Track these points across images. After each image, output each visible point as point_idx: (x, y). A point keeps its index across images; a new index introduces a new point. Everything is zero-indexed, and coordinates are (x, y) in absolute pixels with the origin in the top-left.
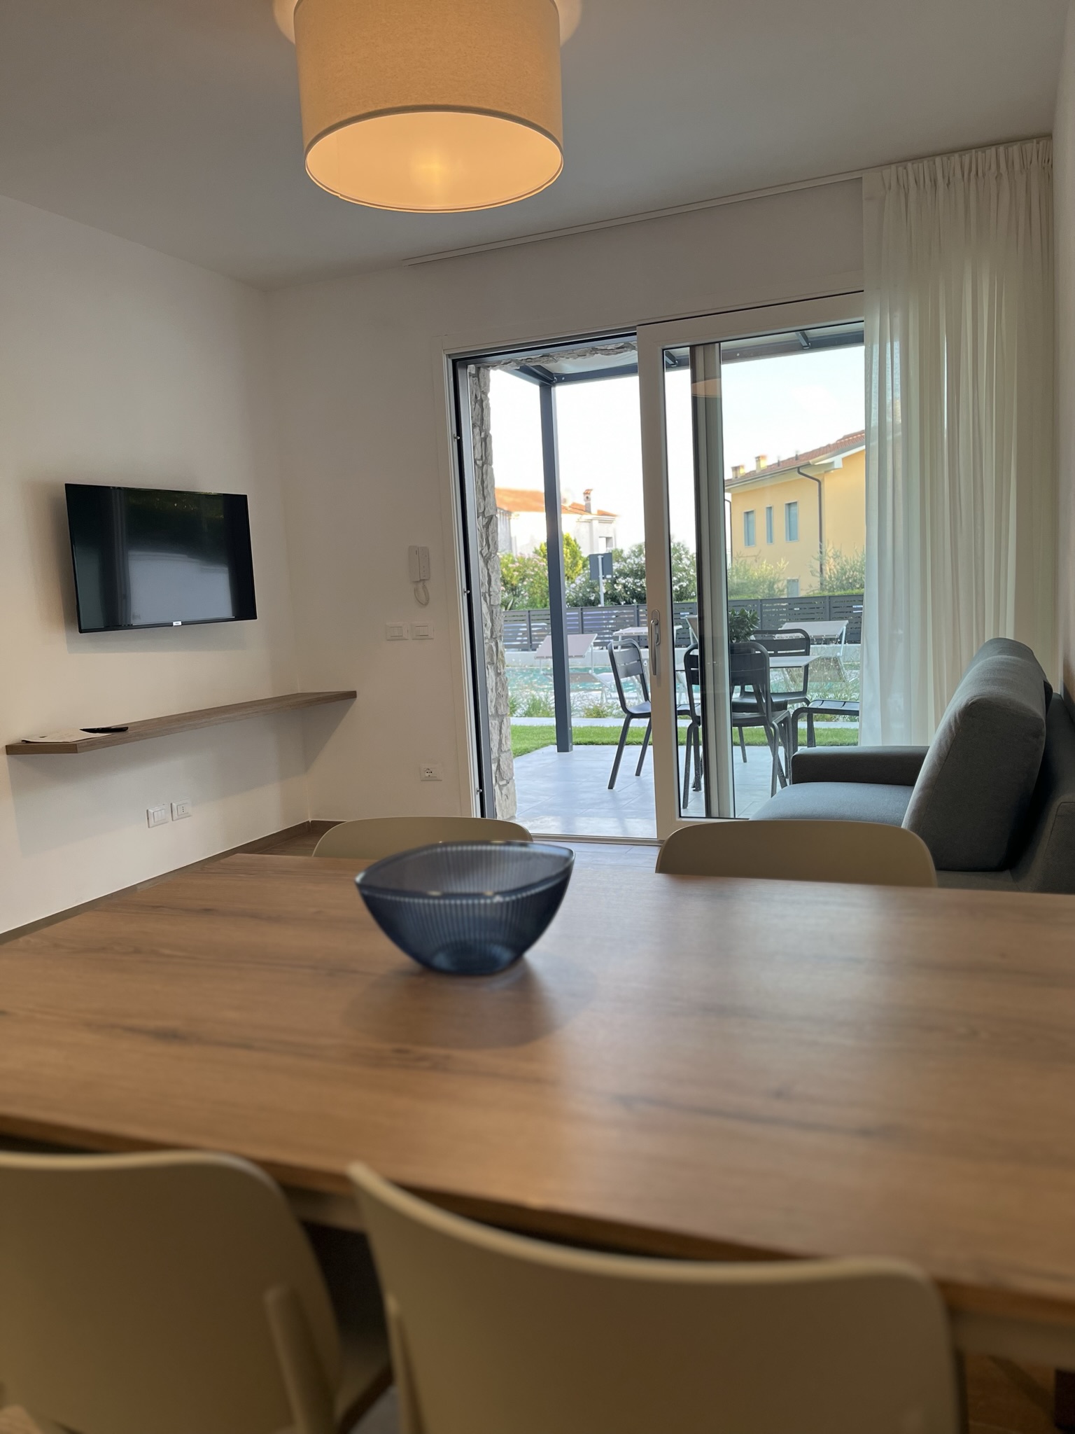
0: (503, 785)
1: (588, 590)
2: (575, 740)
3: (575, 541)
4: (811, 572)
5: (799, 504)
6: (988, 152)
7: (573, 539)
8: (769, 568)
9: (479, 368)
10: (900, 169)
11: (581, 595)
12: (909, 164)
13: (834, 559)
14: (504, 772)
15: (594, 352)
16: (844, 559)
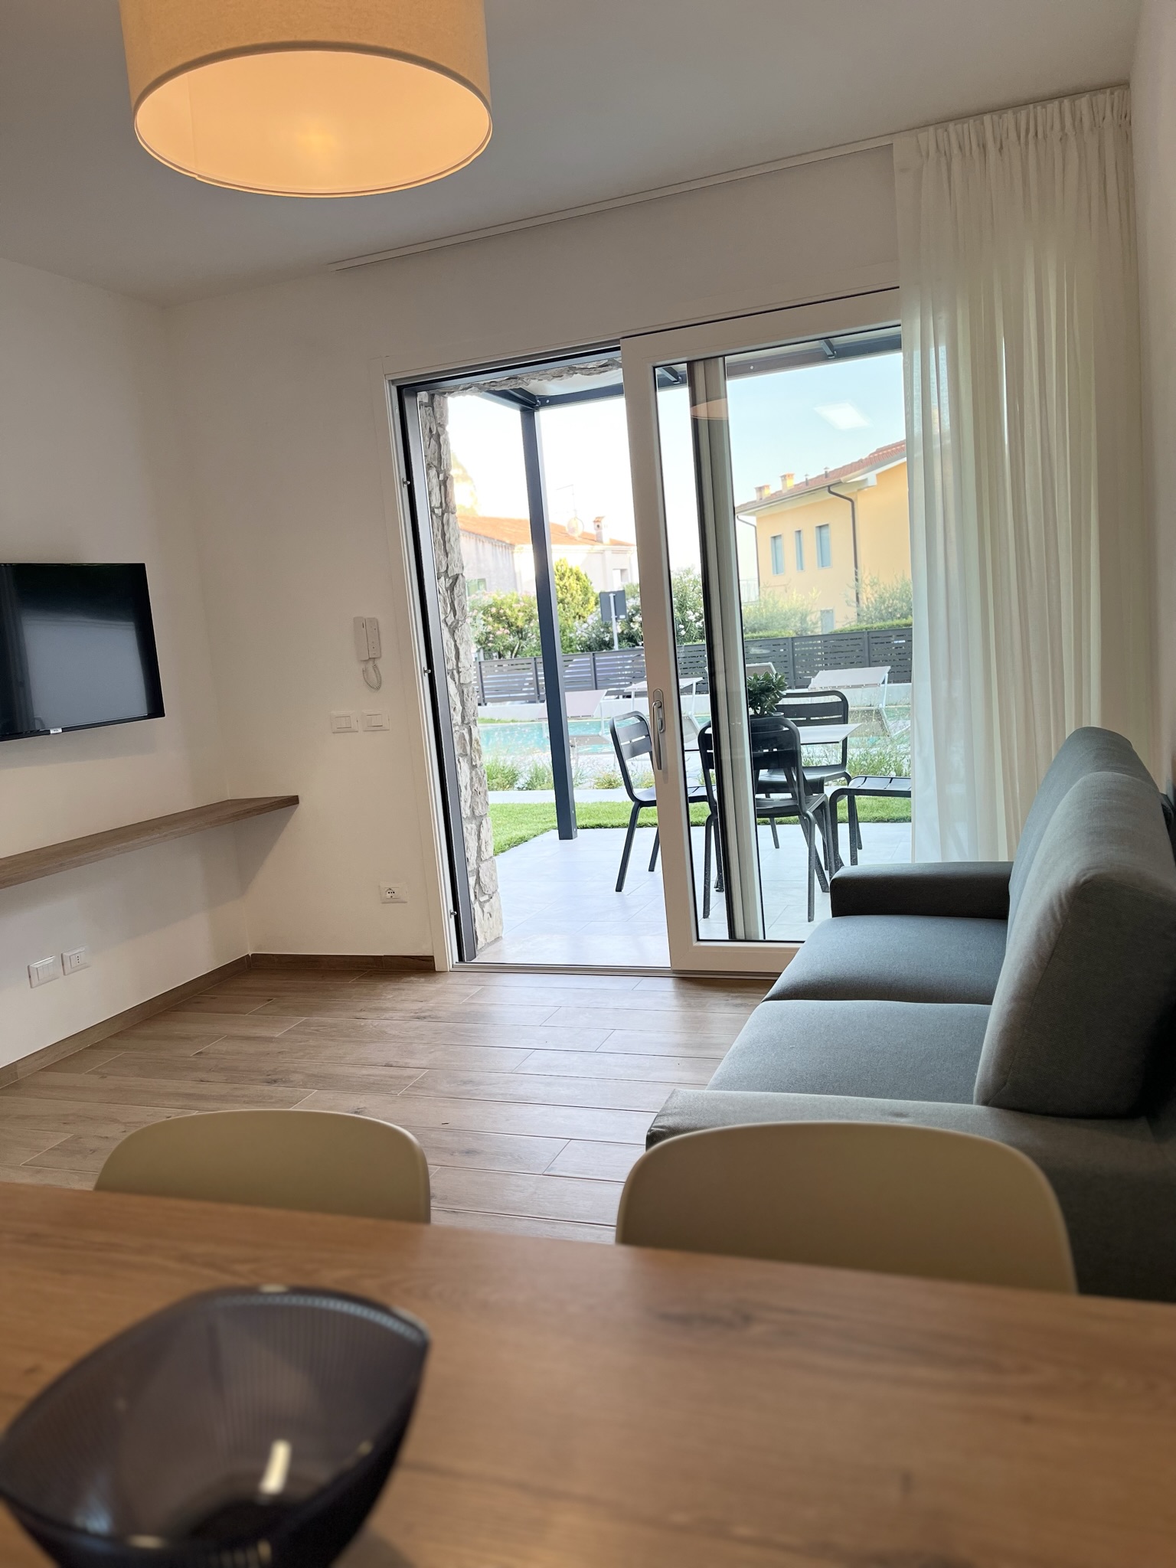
0: (485, 902)
1: (602, 630)
2: (579, 823)
3: (586, 575)
4: (847, 602)
5: (831, 526)
6: (1050, 106)
7: (583, 573)
8: (800, 599)
9: (433, 395)
10: (940, 131)
11: (594, 636)
12: (951, 126)
13: (871, 586)
14: (485, 885)
15: (571, 372)
16: (882, 586)
